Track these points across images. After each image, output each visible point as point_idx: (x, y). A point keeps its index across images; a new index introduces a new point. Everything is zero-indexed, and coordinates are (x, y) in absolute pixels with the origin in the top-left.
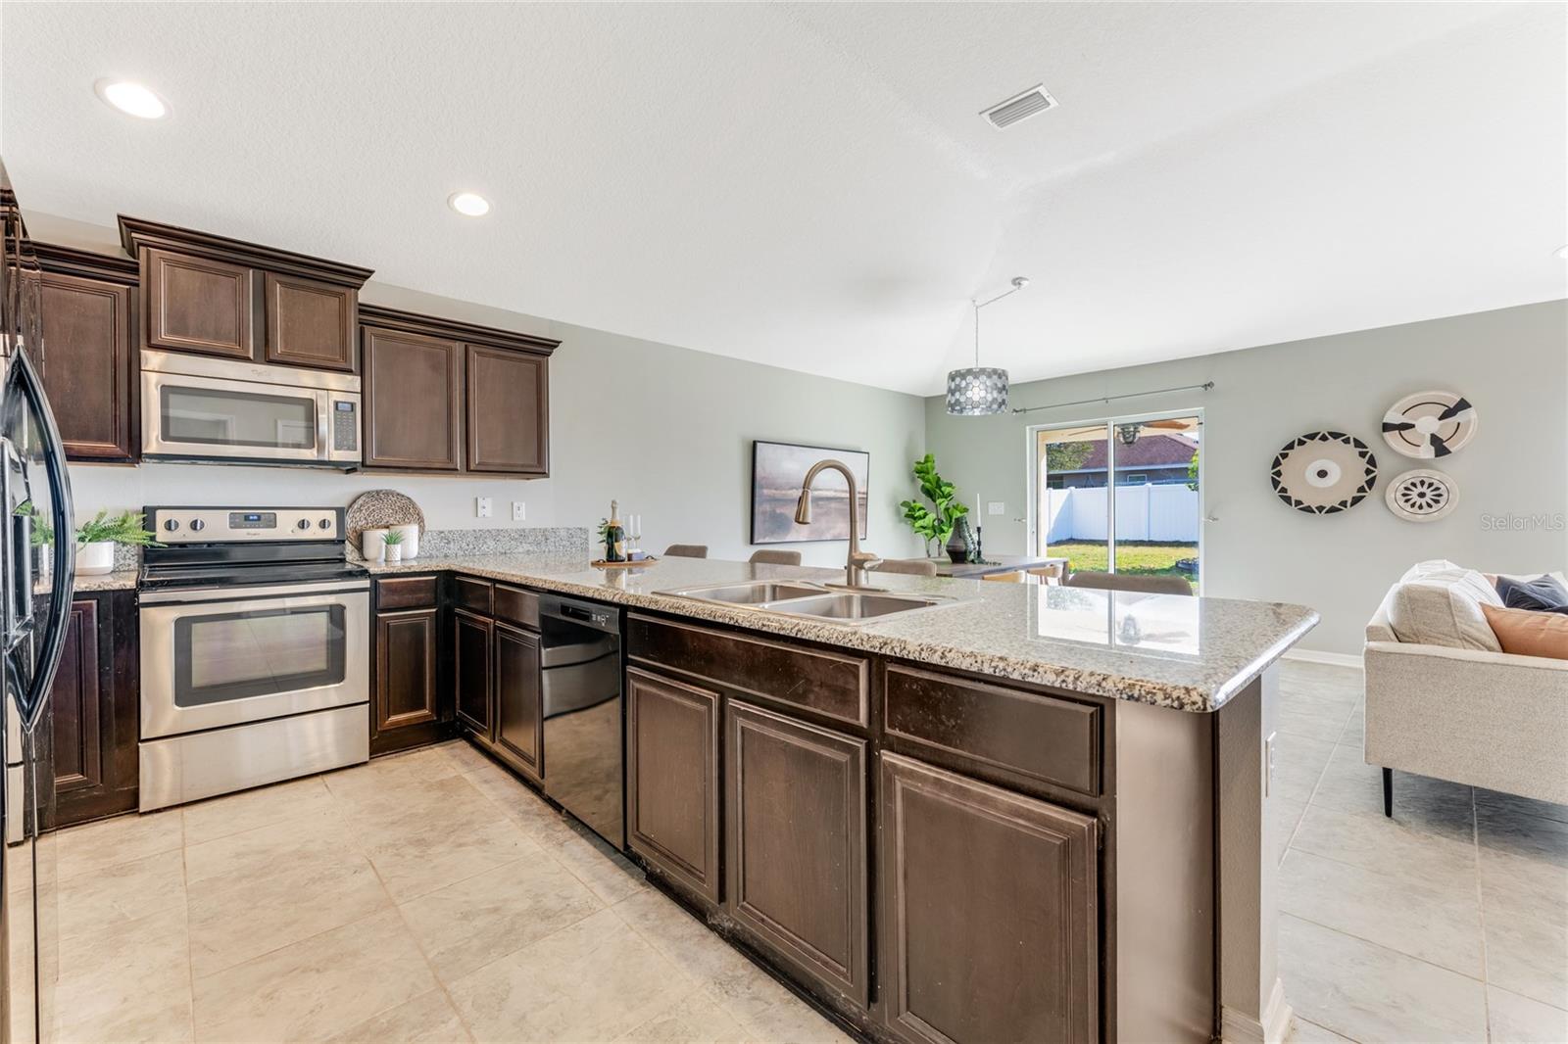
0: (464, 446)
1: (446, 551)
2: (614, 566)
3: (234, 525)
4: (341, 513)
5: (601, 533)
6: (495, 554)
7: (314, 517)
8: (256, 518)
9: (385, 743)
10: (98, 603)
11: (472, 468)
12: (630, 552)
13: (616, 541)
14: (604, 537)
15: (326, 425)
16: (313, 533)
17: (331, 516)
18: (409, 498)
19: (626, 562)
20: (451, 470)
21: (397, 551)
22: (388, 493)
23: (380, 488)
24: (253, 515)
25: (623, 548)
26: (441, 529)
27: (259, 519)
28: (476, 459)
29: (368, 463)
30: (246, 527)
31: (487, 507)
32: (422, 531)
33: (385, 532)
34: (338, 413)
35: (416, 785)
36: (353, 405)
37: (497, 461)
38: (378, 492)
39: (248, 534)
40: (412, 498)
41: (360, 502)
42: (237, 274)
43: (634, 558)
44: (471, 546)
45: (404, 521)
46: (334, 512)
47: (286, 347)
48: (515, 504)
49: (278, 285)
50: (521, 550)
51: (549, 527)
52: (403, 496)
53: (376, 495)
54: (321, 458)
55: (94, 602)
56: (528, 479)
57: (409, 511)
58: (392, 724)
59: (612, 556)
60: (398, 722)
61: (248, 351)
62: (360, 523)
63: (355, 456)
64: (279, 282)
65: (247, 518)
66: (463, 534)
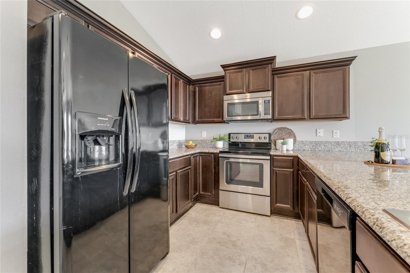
0: (309, 110)
1: (304, 148)
2: (379, 166)
3: (245, 138)
4: (270, 135)
5: (371, 146)
6: (324, 151)
7: (263, 136)
8: (249, 136)
9: (275, 212)
10: (214, 155)
11: (311, 117)
12: (394, 158)
13: (382, 151)
14: (373, 148)
15: (261, 108)
16: (263, 141)
17: (267, 136)
18: (291, 130)
19: (391, 165)
20: (303, 119)
21: (285, 147)
22: (284, 128)
23: (281, 127)
24: (249, 135)
25: (387, 156)
26: (302, 140)
27: (250, 136)
28: (313, 114)
29: (275, 119)
30: (247, 138)
31: (321, 133)
32: (295, 141)
33: (282, 141)
34: (265, 104)
35: (278, 234)
36: (269, 101)
37: (322, 114)
38: (281, 128)
39: (248, 140)
40: (292, 130)
41: (276, 131)
42: (242, 71)
43: (397, 162)
44: (314, 147)
45: (289, 137)
46: (268, 134)
47: (253, 88)
48: (334, 131)
49: (251, 70)
50: (337, 150)
51: (352, 141)
52: (289, 129)
53: (280, 129)
54: (260, 118)
55: (213, 155)
56: (341, 120)
57: (291, 134)
58: (277, 206)
59: (378, 160)
60: (280, 206)
61: (244, 91)
62: (276, 138)
63: (270, 117)
64: (251, 69)
65: (248, 136)
66: (311, 142)
